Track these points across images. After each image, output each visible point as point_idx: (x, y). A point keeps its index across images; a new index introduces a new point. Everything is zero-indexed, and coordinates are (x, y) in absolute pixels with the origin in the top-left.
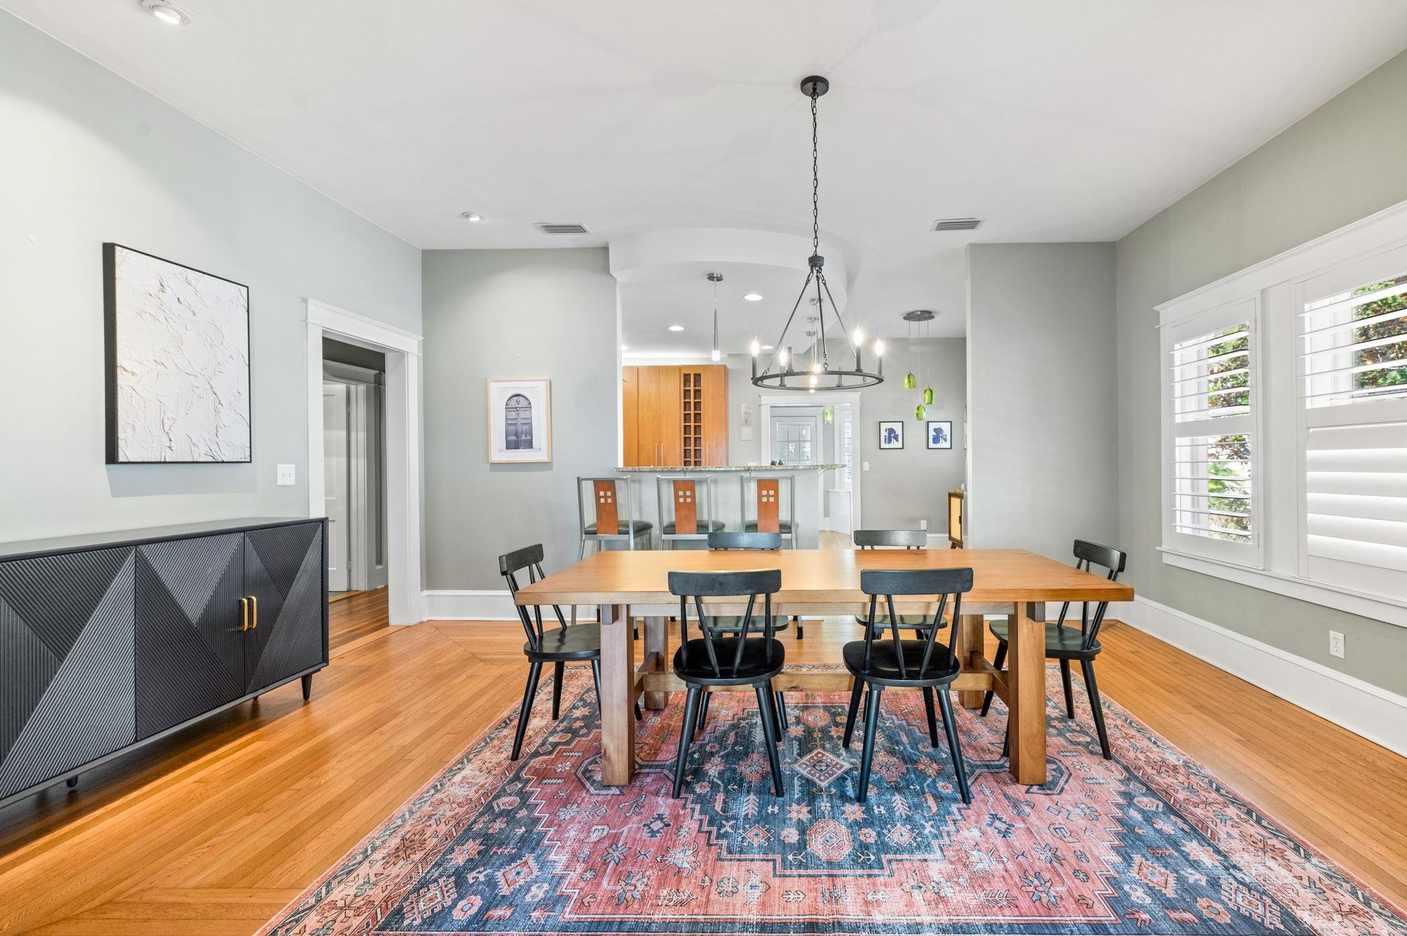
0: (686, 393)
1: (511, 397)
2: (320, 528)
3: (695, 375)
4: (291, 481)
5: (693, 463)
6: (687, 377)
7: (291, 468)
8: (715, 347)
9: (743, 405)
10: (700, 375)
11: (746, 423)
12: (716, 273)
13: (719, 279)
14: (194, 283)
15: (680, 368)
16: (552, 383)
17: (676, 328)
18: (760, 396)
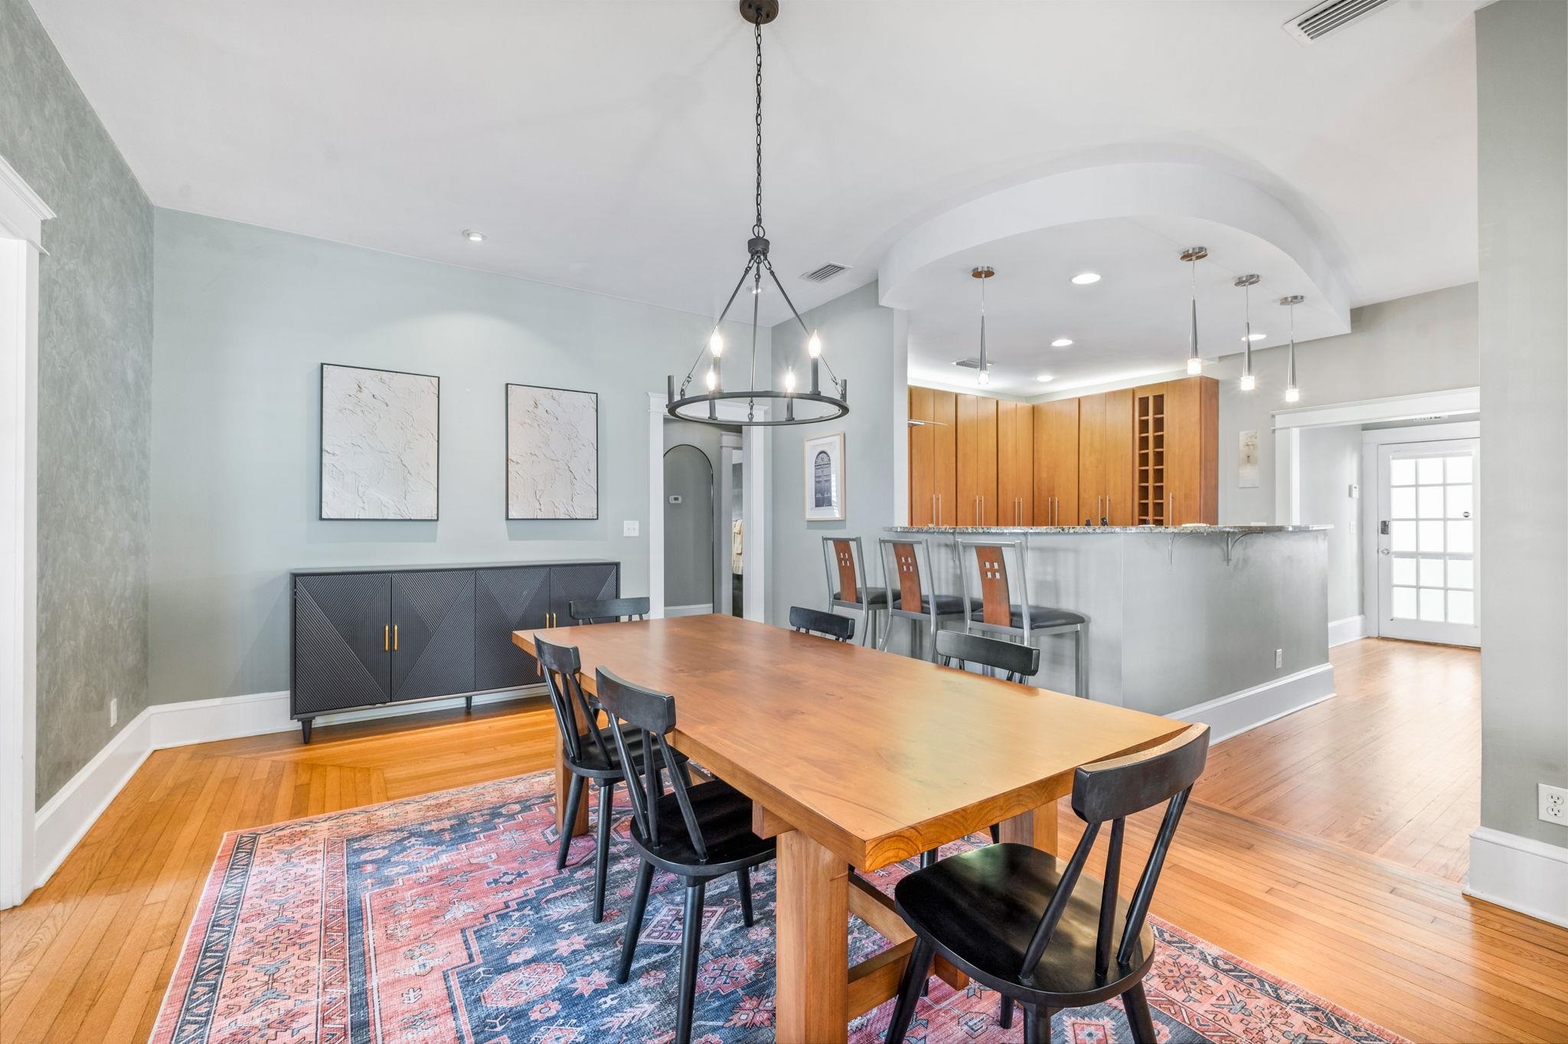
0: (1144, 426)
1: (819, 455)
2: (615, 571)
3: (1155, 397)
4: (636, 533)
5: (1151, 521)
6: (1144, 402)
7: (636, 524)
8: (1195, 352)
9: (1242, 433)
10: (1162, 397)
11: (1248, 461)
12: (982, 265)
13: (989, 273)
14: (557, 398)
15: (1133, 391)
16: (846, 436)
17: (1062, 343)
18: (1273, 416)
